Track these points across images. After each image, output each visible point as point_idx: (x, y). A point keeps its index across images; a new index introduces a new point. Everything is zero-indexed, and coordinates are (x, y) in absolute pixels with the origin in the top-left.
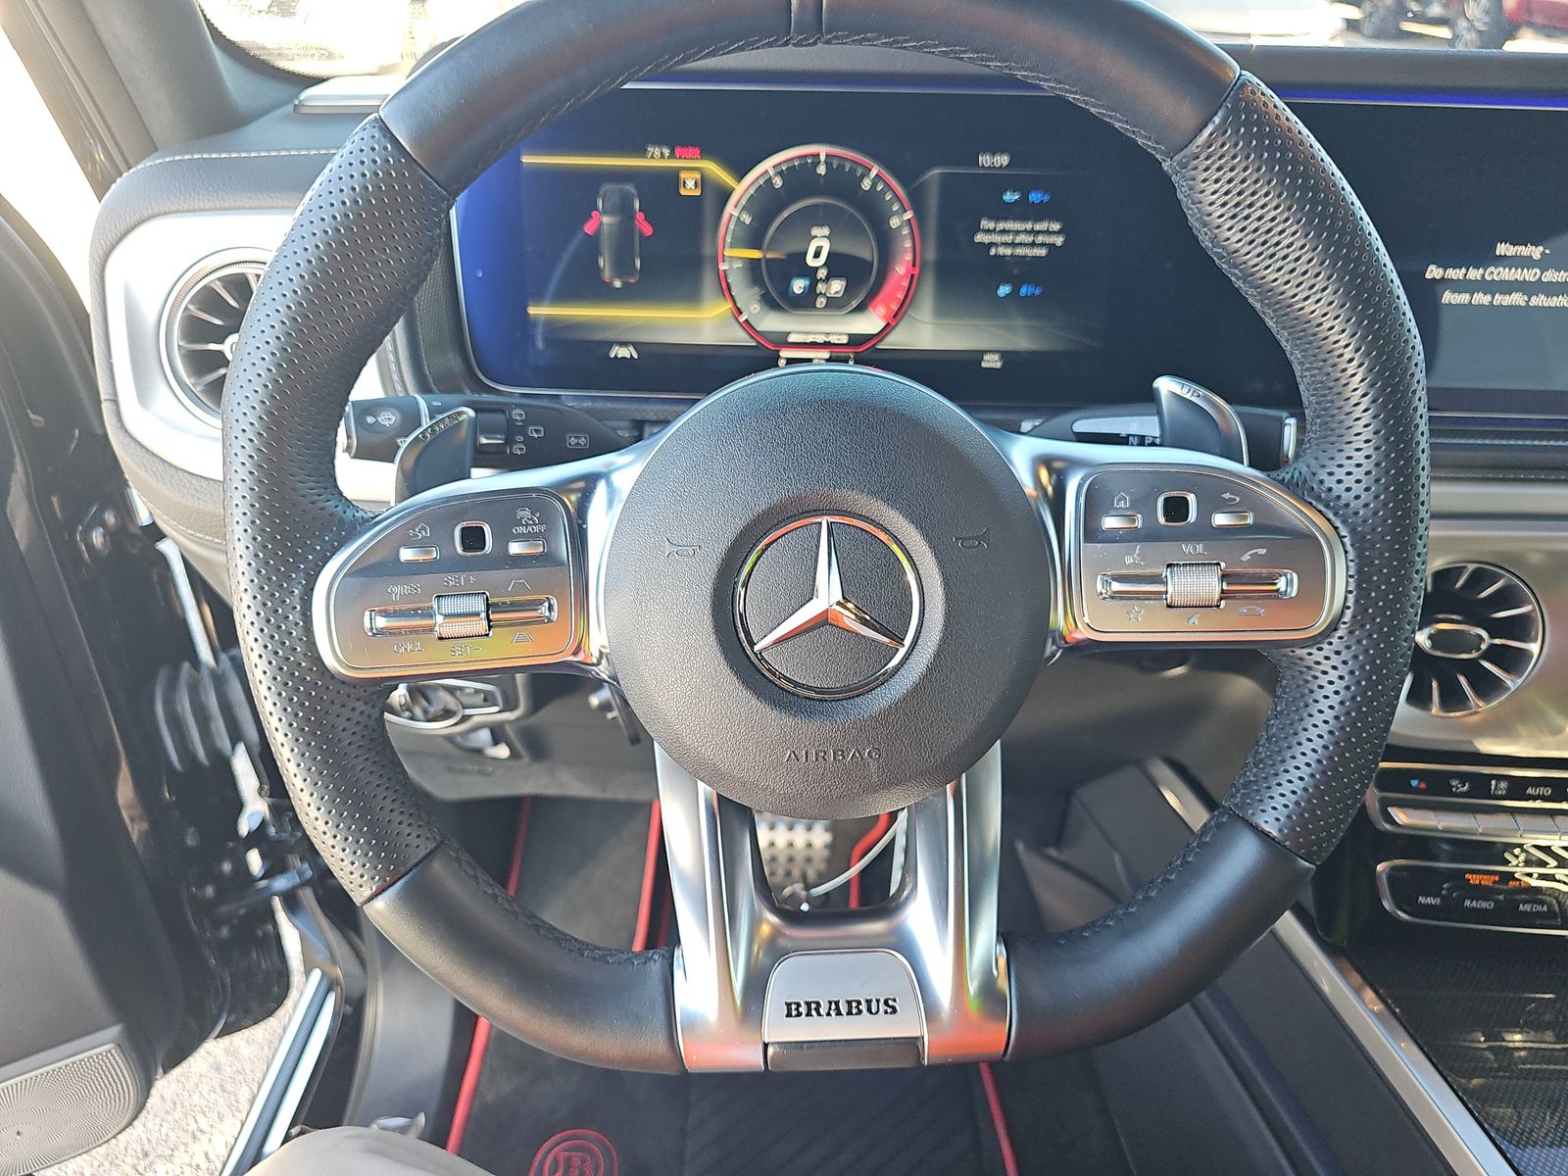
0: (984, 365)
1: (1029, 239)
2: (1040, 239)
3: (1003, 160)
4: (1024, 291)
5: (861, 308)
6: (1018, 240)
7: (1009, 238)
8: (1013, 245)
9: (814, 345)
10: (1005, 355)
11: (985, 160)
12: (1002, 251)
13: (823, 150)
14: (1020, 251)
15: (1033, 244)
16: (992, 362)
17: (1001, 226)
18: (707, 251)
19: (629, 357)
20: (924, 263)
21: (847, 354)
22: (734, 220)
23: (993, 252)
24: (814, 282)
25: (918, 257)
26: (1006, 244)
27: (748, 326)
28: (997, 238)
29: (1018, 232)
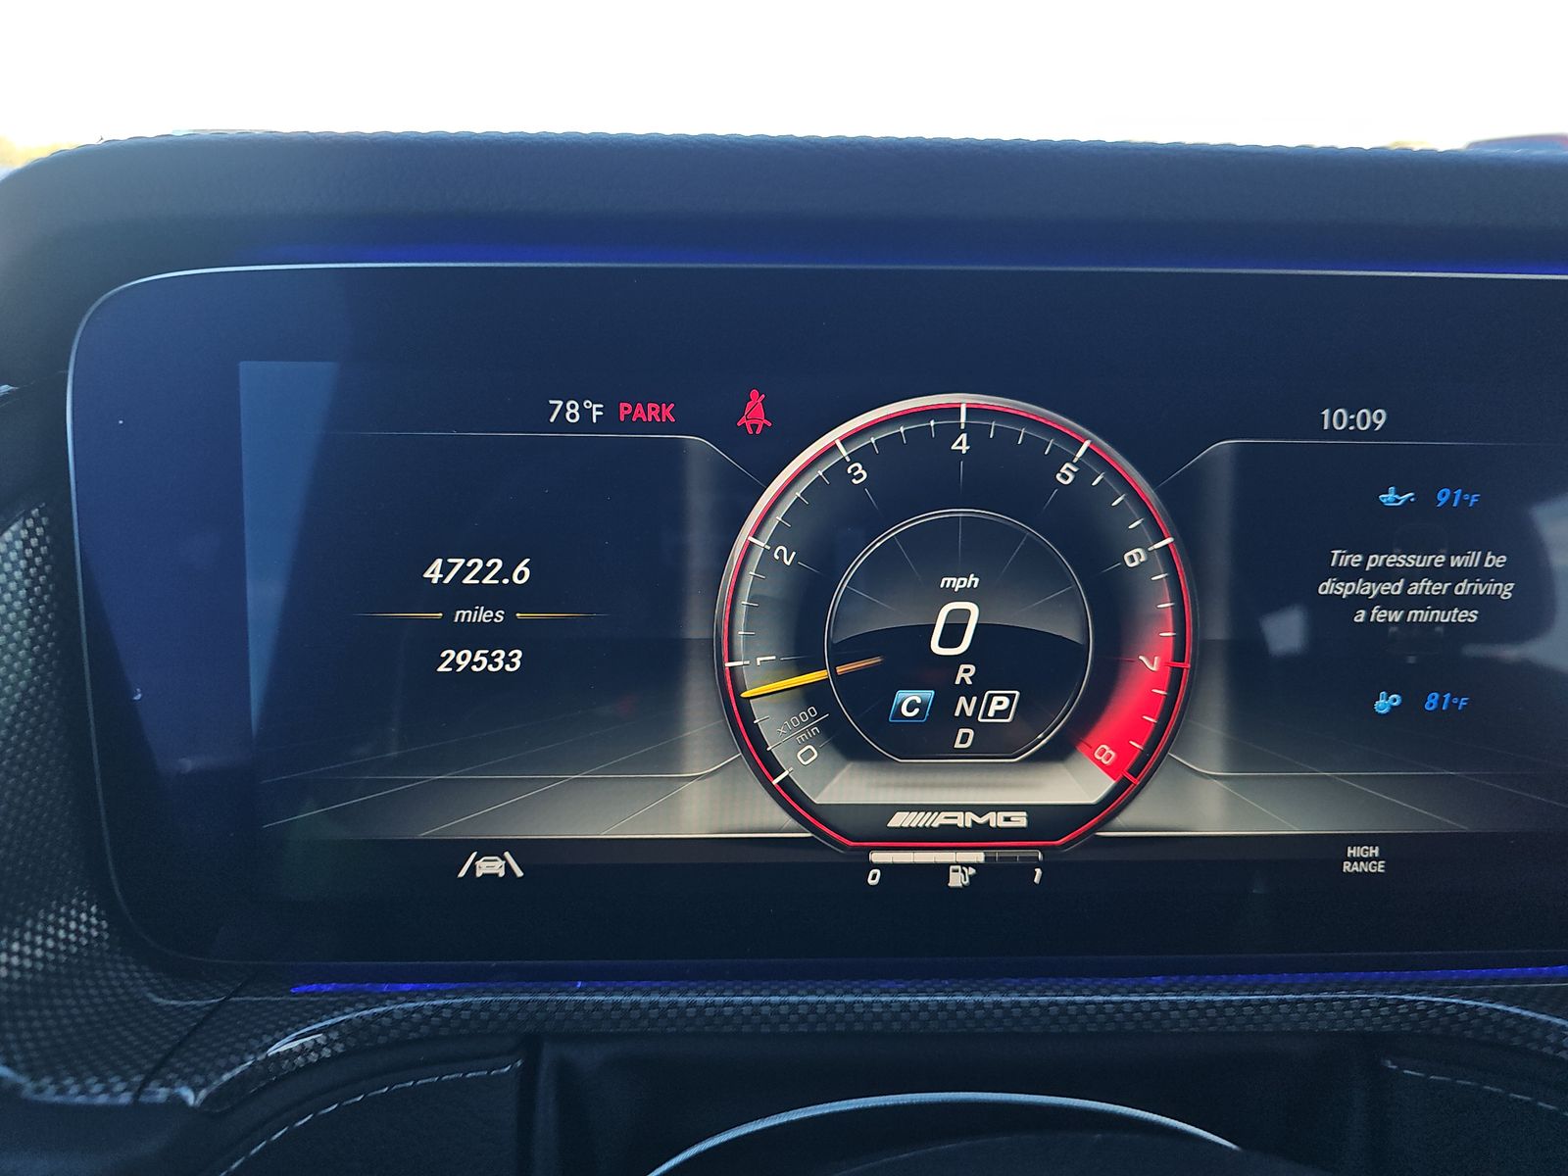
0: (1346, 867)
1: (1441, 588)
2: (1464, 588)
3: (1378, 418)
4: (1432, 702)
5: (1058, 752)
6: (1416, 589)
7: (1394, 588)
8: (1404, 602)
9: (949, 837)
10: (1387, 844)
11: (1335, 419)
12: (1378, 615)
13: (963, 400)
14: (1416, 615)
15: (1447, 602)
16: (1364, 861)
17: (1376, 560)
18: (695, 630)
19: (502, 874)
20: (1203, 647)
21: (1029, 853)
22: (756, 557)
23: (1361, 616)
24: (947, 694)
25: (1189, 630)
26: (1386, 602)
27: (789, 796)
28: (1371, 589)
29: (1413, 575)
